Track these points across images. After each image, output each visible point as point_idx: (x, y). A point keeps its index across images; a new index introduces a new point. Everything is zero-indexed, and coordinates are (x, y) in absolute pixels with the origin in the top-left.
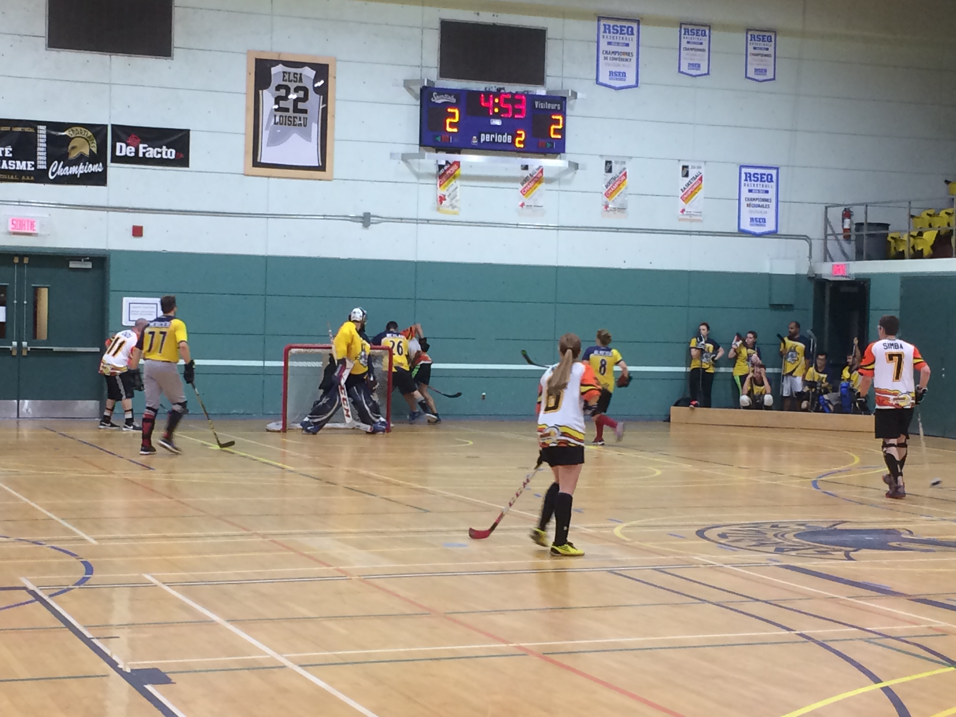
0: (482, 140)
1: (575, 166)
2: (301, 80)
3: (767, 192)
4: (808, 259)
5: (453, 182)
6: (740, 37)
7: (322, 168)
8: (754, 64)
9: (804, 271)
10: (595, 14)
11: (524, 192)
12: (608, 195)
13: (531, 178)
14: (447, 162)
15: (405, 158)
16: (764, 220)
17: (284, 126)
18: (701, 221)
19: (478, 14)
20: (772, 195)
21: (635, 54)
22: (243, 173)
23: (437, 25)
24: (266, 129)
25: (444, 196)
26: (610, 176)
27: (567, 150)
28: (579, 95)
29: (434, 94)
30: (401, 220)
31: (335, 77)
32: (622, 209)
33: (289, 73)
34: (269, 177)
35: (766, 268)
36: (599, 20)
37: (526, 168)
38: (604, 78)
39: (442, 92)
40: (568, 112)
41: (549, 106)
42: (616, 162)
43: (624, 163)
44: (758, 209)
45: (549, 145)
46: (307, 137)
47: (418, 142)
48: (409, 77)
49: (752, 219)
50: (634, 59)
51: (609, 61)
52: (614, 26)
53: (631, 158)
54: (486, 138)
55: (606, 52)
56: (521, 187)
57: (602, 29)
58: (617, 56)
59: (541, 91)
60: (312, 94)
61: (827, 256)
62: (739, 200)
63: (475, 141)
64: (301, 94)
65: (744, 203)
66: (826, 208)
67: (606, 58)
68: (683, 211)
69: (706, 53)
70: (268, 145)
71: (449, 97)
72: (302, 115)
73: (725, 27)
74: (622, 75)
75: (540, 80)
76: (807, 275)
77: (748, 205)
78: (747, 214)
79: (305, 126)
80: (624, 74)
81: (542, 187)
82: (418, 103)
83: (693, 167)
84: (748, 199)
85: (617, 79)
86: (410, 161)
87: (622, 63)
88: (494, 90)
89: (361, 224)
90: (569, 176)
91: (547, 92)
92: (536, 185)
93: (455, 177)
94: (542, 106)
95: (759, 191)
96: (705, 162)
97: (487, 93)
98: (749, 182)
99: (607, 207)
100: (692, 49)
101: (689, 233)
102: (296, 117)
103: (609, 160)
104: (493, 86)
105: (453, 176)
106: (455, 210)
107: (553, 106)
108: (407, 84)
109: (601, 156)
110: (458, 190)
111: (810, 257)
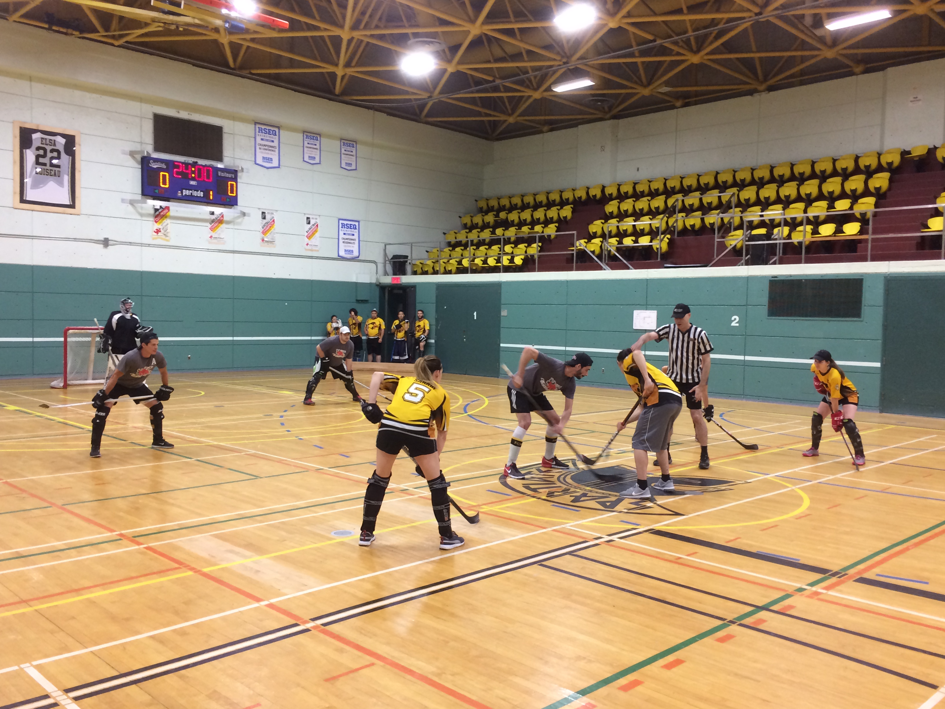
0: (184, 194)
1: (244, 214)
2: (55, 145)
3: (353, 235)
4: (375, 274)
5: (164, 221)
6: (338, 143)
7: (72, 206)
8: (345, 159)
9: (374, 281)
10: (253, 120)
11: (212, 229)
12: (264, 233)
13: (216, 220)
14: (161, 207)
15: (132, 203)
16: (352, 251)
17: (43, 175)
18: (318, 251)
19: (179, 112)
20: (356, 237)
21: (277, 147)
22: (11, 206)
23: (151, 116)
24: (30, 177)
25: (160, 229)
26: (265, 221)
27: (239, 204)
28: (245, 170)
29: (151, 161)
30: (130, 244)
31: (80, 145)
32: (271, 242)
33: (46, 139)
34: (32, 210)
35: (354, 280)
36: (255, 125)
37: (213, 213)
38: (259, 161)
39: (156, 160)
40: (239, 180)
41: (228, 175)
42: (268, 213)
43: (272, 214)
44: (349, 244)
45: (228, 200)
46: (61, 184)
47: (140, 192)
48: (133, 149)
49: (345, 250)
50: (277, 150)
51: (262, 150)
52: (265, 129)
53: (277, 211)
54: (186, 192)
55: (260, 145)
56: (210, 226)
57: (257, 129)
58: (266, 148)
59: (220, 166)
60: (63, 155)
61: (386, 274)
62: (338, 239)
63: (180, 195)
64: (55, 154)
65: (341, 241)
66: (385, 245)
67: (260, 149)
68: (307, 244)
69: (318, 151)
70: (31, 188)
71: (161, 165)
72: (57, 169)
73: (330, 137)
74: (270, 160)
75: (220, 159)
76: (375, 283)
77: (343, 242)
78: (342, 247)
79: (59, 176)
80: (271, 159)
81: (223, 226)
82: (140, 167)
83: (313, 218)
84: (344, 239)
85: (267, 162)
86: (136, 205)
87: (270, 152)
88: (191, 162)
89: (102, 246)
90: (239, 220)
91: (225, 166)
92: (220, 225)
93: (166, 217)
94: (223, 175)
95: (349, 234)
96: (319, 216)
97: (187, 164)
98: (343, 229)
99: (263, 240)
100: (310, 148)
101: (311, 257)
102: (52, 170)
103: (264, 211)
104: (190, 160)
105: (164, 216)
106: (167, 238)
107: (229, 176)
108: (132, 154)
109: (259, 209)
110: (168, 226)
111: (377, 273)
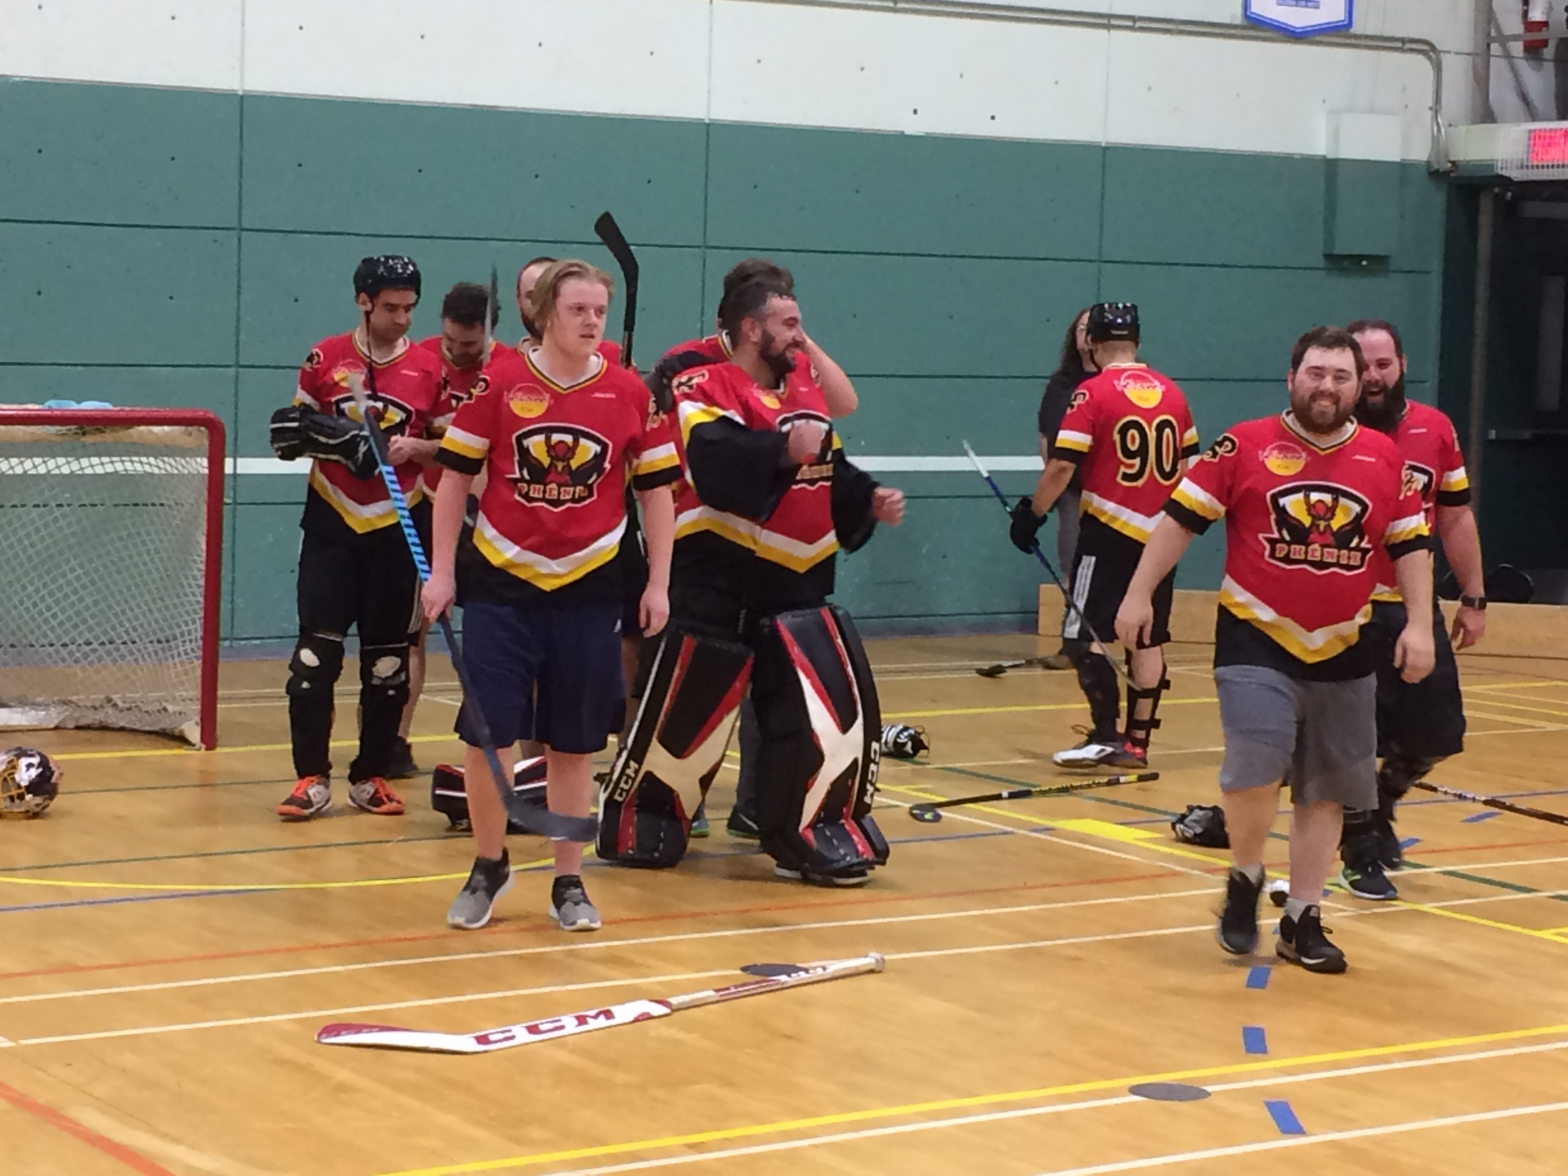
4: (1429, 114)
9: (1419, 151)
76: (1428, 162)
111: (1436, 108)
